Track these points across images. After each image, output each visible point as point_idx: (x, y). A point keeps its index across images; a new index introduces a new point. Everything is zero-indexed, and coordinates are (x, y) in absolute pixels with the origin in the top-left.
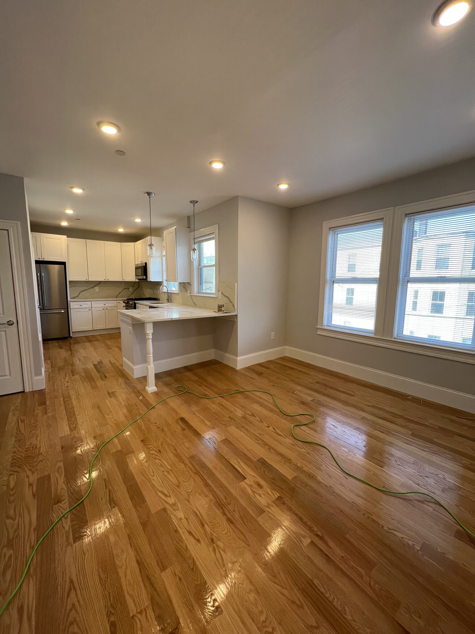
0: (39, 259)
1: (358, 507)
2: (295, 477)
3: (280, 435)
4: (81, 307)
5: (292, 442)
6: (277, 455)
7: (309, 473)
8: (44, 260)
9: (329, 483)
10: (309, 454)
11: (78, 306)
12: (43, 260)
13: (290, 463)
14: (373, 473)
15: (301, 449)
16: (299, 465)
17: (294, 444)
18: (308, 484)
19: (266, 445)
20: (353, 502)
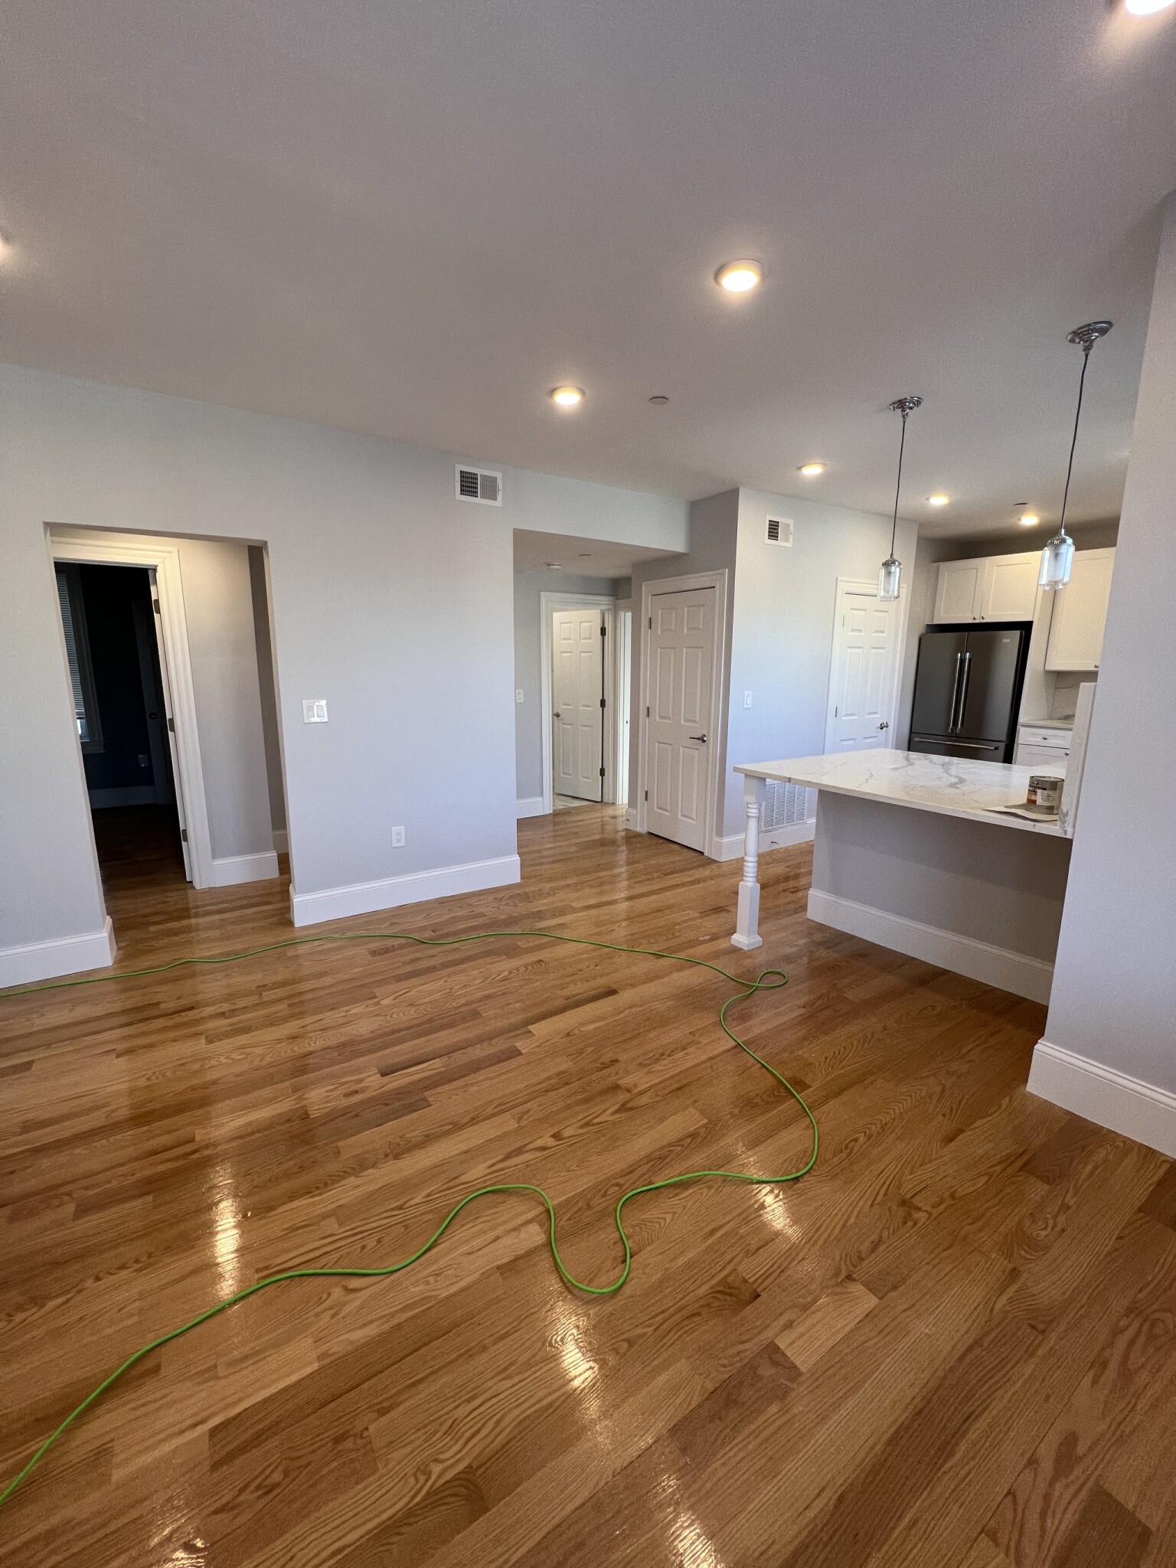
0: (974, 619)
1: (175, 1251)
2: (339, 1152)
3: (508, 1157)
4: (1044, 743)
5: (464, 1178)
6: (427, 1136)
7: (332, 1184)
8: (984, 621)
9: (274, 1218)
10: (400, 1208)
11: (1039, 740)
12: (982, 621)
13: (386, 1155)
14: (221, 1371)
15: (429, 1195)
16: (371, 1171)
17: (457, 1181)
18: (304, 1173)
19: (473, 1119)
20: (193, 1247)
